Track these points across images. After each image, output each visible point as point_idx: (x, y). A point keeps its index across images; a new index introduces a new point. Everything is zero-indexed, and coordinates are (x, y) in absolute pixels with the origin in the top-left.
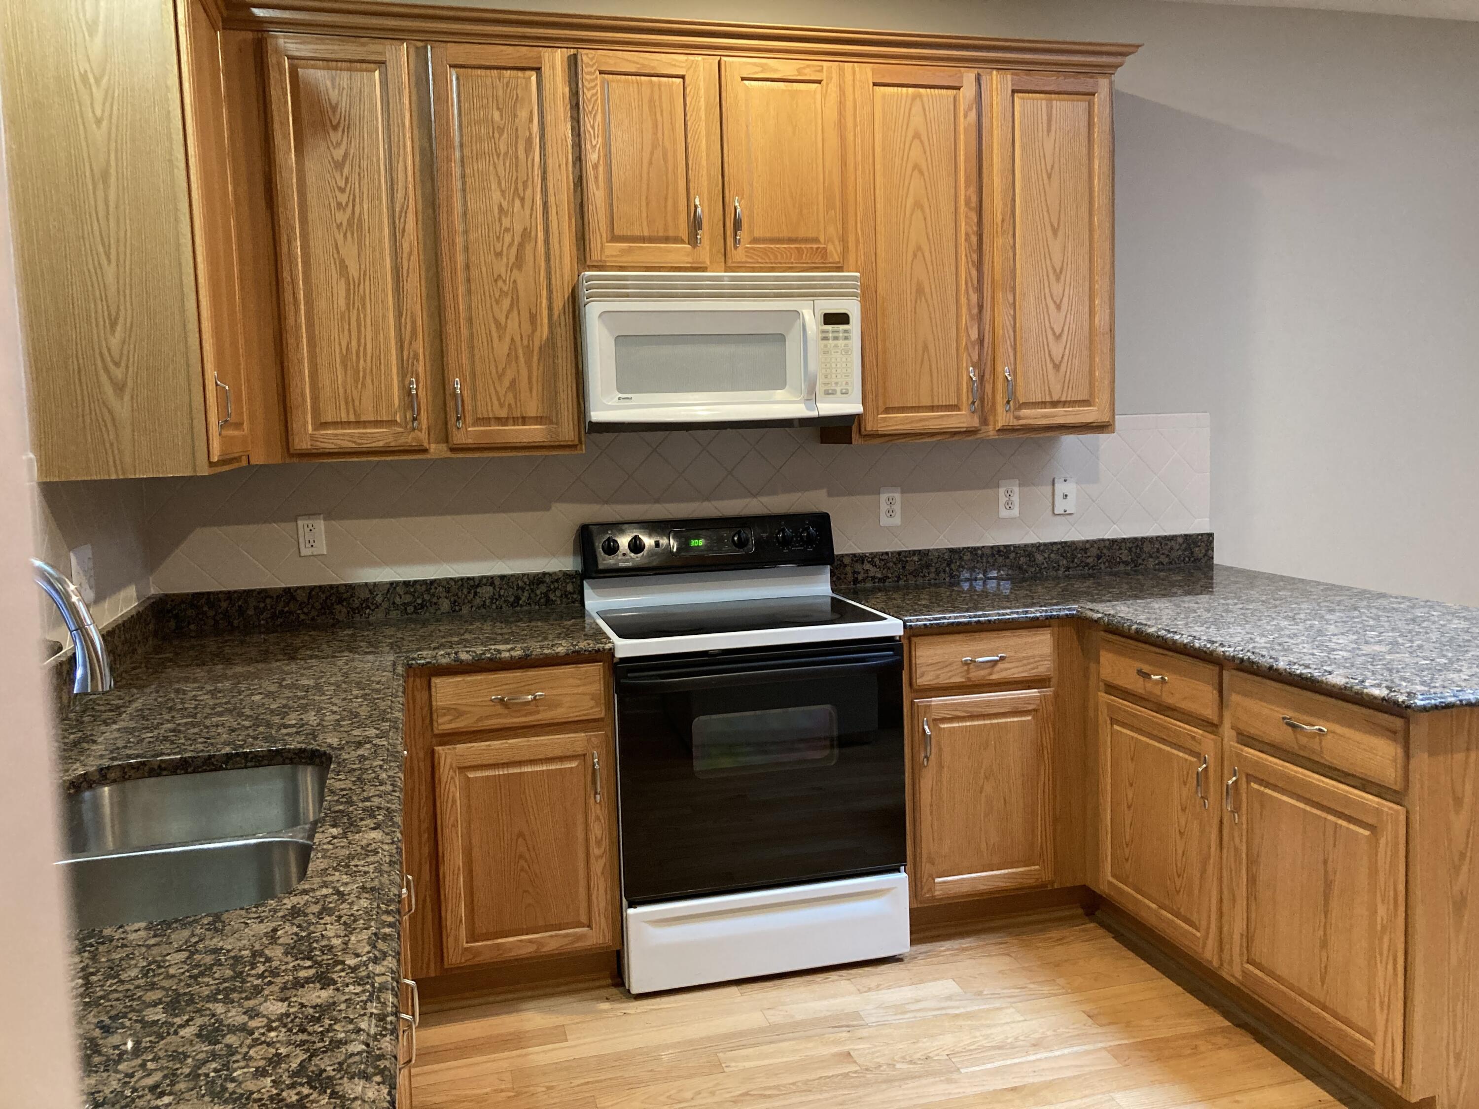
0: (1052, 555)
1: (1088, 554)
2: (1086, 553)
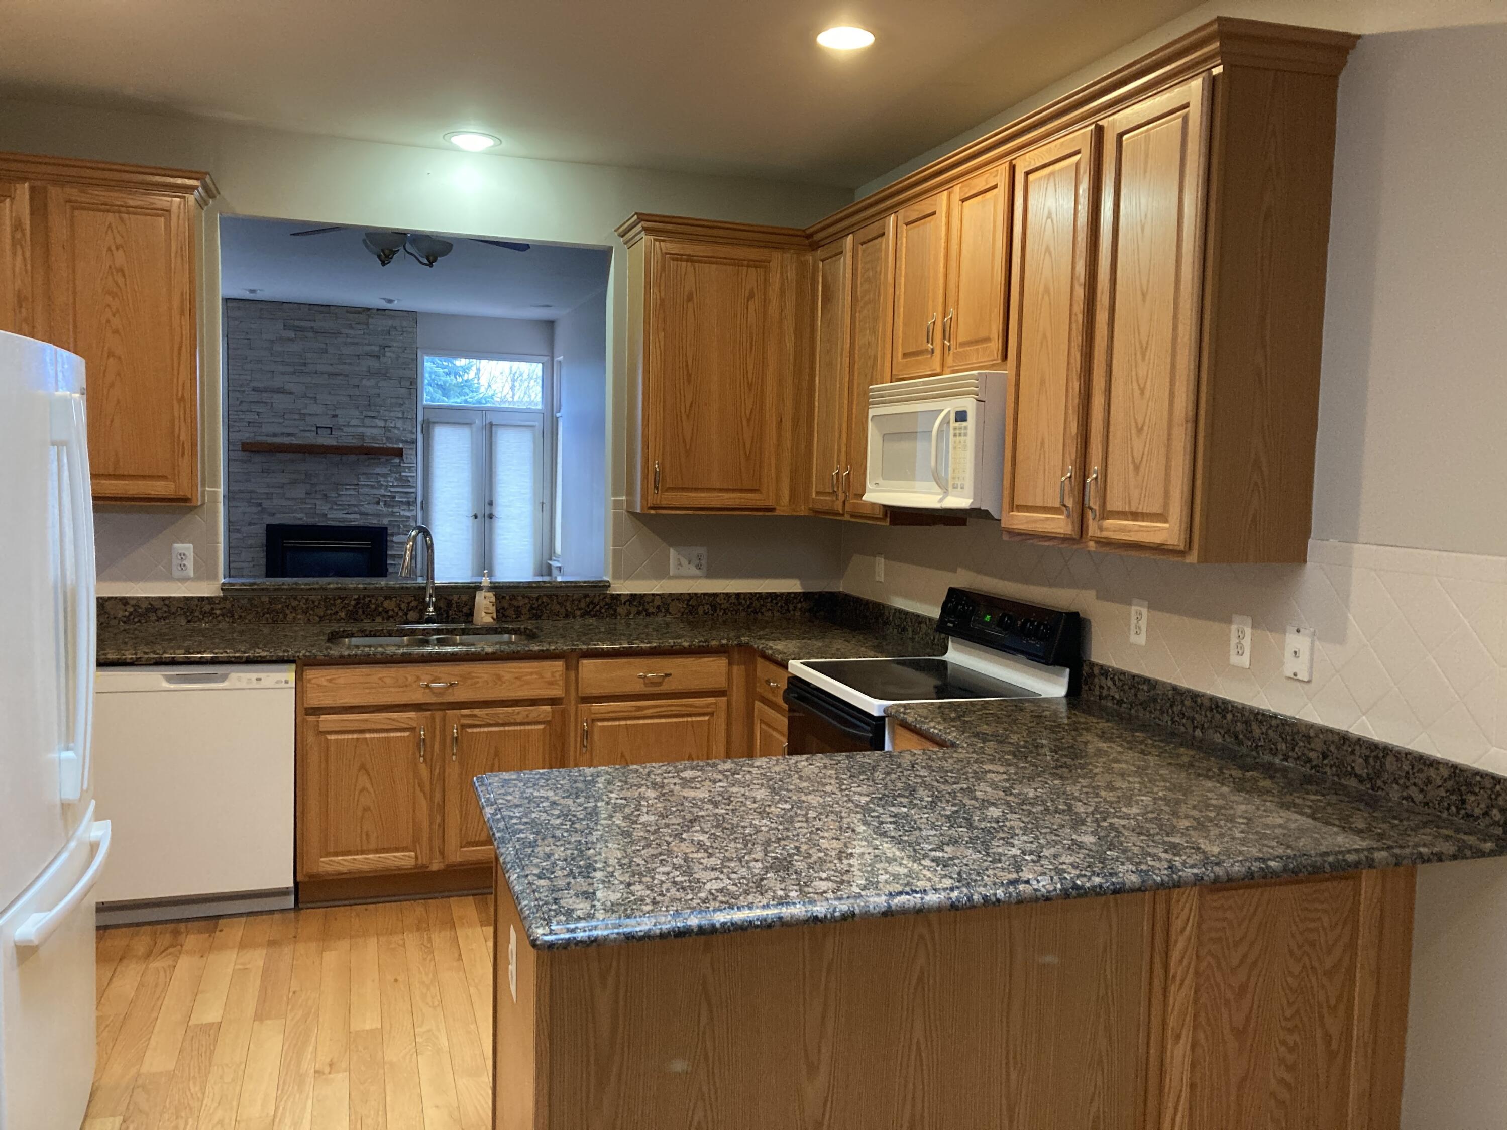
0: (1270, 732)
1: (1312, 746)
2: (1309, 743)
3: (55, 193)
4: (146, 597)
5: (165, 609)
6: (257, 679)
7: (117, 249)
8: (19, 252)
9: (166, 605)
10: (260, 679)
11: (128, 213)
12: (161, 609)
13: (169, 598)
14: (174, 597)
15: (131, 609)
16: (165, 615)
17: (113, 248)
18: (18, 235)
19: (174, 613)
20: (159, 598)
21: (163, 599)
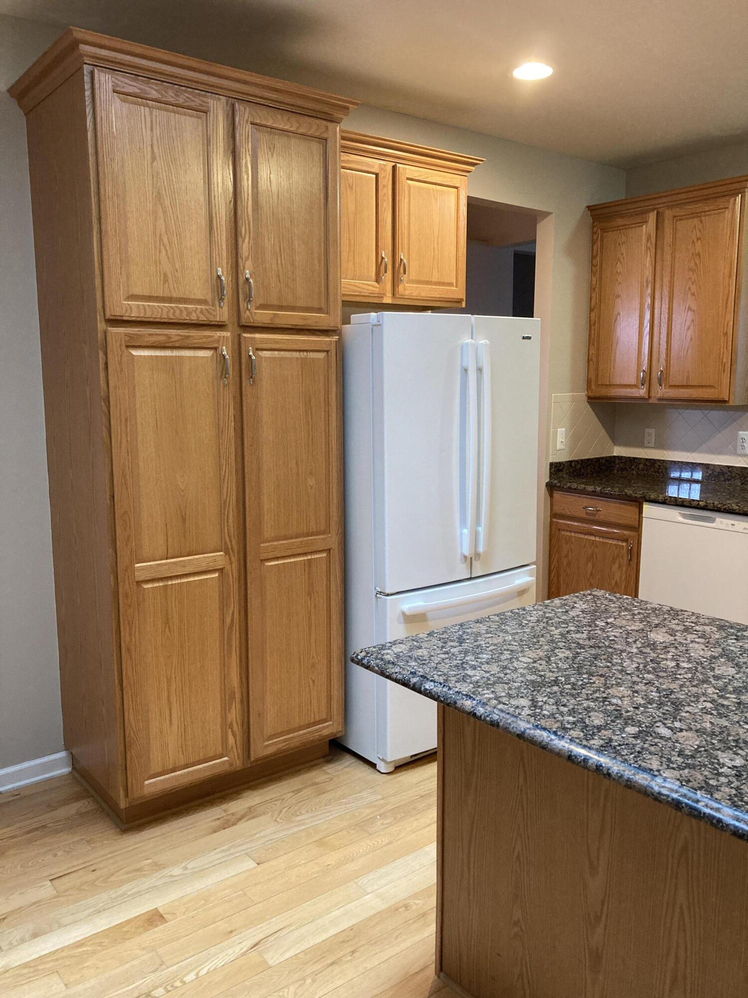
3: (668, 214)
4: (719, 465)
5: (729, 474)
6: (732, 525)
7: (697, 240)
8: (649, 253)
9: (729, 471)
10: (734, 525)
11: (705, 216)
12: (727, 473)
13: (732, 467)
14: (735, 467)
15: (711, 472)
16: (729, 478)
17: (695, 240)
18: (649, 244)
19: (734, 477)
20: (727, 466)
21: (728, 467)
